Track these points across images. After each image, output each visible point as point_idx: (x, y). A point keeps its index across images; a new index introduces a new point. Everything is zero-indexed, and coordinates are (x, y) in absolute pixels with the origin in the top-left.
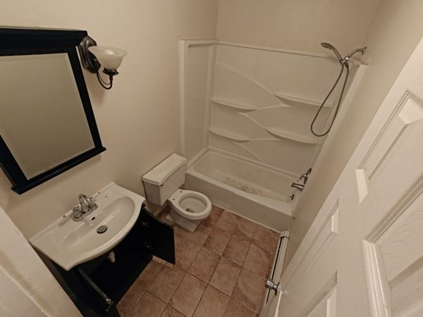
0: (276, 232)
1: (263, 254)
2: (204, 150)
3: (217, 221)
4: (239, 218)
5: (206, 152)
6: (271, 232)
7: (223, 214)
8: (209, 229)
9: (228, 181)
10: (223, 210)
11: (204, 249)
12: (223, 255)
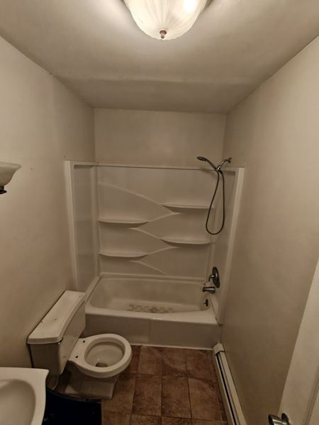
0: (206, 351)
1: (206, 386)
2: (97, 278)
3: (137, 366)
4: (161, 350)
5: (99, 281)
6: (201, 353)
7: (142, 353)
8: (132, 382)
9: (133, 308)
10: (140, 346)
11: (134, 417)
12: (163, 412)
